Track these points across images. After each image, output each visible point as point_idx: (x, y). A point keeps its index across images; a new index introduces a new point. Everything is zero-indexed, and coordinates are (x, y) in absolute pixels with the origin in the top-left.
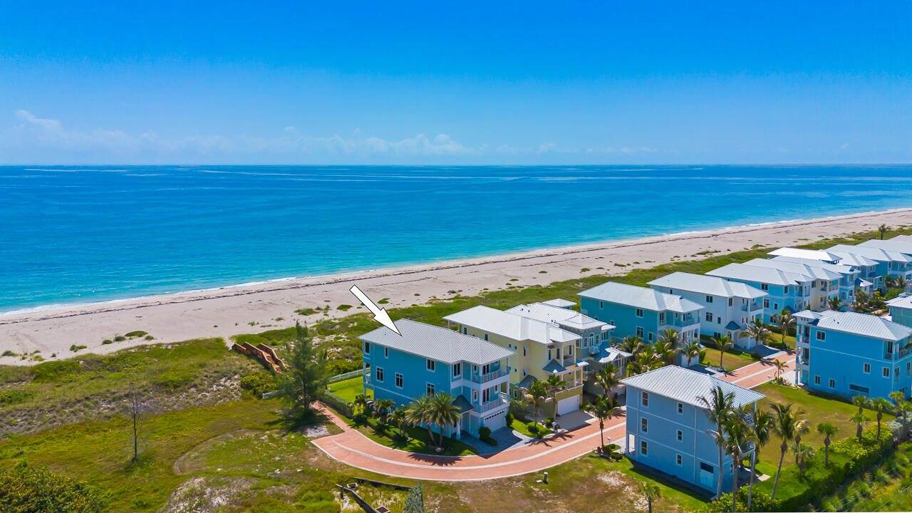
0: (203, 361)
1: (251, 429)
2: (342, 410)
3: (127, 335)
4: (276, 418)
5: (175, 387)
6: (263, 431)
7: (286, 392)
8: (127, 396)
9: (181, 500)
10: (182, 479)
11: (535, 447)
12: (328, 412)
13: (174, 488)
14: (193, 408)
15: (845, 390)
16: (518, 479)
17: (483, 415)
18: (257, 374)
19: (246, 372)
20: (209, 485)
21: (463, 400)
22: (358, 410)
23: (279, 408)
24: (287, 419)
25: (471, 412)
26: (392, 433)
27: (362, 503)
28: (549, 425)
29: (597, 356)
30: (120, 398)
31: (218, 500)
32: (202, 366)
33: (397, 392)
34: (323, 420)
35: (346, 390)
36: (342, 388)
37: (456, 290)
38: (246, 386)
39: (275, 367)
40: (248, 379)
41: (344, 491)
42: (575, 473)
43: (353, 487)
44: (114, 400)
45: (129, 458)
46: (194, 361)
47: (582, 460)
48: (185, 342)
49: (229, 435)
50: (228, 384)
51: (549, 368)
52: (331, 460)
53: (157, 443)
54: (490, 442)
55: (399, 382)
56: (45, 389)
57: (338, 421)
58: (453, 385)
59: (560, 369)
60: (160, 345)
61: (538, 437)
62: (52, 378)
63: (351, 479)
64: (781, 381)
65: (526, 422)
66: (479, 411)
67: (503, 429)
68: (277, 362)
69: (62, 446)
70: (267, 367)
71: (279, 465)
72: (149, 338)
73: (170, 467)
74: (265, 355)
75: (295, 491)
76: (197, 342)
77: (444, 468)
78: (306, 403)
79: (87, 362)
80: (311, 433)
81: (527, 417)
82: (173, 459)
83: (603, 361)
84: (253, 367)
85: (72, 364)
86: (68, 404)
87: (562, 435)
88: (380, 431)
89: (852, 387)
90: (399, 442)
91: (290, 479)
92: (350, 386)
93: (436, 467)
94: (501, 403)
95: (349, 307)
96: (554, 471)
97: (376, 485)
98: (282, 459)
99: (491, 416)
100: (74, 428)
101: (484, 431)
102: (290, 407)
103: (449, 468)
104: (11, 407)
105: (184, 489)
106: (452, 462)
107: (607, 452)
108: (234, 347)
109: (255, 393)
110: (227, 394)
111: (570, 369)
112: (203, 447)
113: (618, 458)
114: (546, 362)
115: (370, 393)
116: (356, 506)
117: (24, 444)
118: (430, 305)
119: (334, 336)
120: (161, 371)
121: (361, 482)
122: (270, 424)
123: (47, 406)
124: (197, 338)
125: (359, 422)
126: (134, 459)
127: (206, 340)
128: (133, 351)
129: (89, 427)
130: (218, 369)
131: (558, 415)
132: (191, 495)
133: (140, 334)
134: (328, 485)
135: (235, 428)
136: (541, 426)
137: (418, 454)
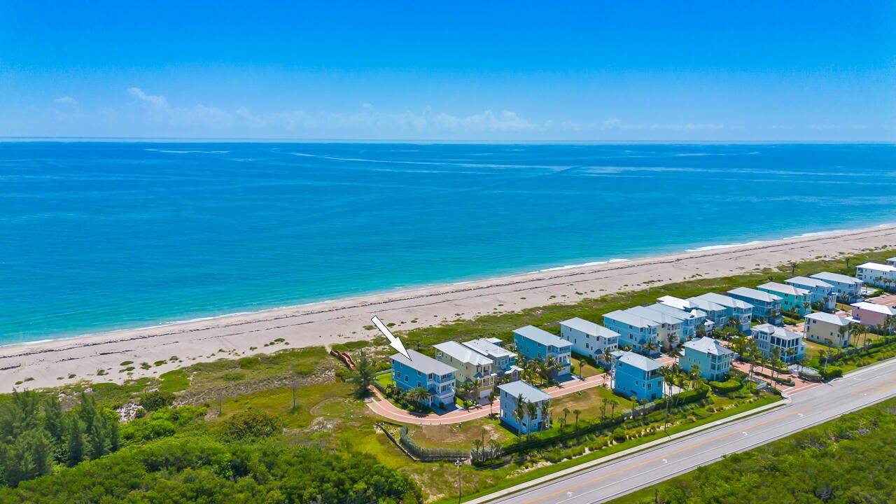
0: (316, 361)
1: (340, 397)
2: (381, 390)
3: (276, 341)
4: (352, 392)
5: (306, 375)
6: (346, 398)
7: (357, 381)
8: (285, 378)
9: (316, 425)
10: (314, 417)
11: (463, 412)
12: (375, 390)
13: (312, 420)
14: (314, 385)
15: (628, 392)
16: (449, 425)
17: (441, 397)
18: (343, 369)
19: (337, 368)
20: (325, 420)
21: (433, 390)
22: (388, 391)
23: (353, 388)
24: (356, 393)
25: (437, 395)
26: (401, 402)
27: (384, 431)
28: (473, 403)
29: (505, 370)
30: (282, 379)
31: (329, 426)
32: (317, 363)
33: (406, 384)
34: (373, 395)
35: (385, 379)
36: (383, 378)
37: (460, 313)
38: (337, 375)
39: (351, 365)
40: (338, 372)
41: (378, 426)
42: (475, 424)
43: (382, 424)
44: (280, 380)
45: (292, 407)
46: (312, 360)
47: (481, 419)
48: (307, 348)
49: (332, 399)
50: (329, 373)
51: (476, 376)
52: (374, 413)
53: (301, 402)
54: (443, 409)
55: (407, 379)
56: (248, 373)
57: (379, 395)
58: (428, 383)
59: (481, 377)
60: (293, 349)
61: (466, 407)
62: (249, 367)
63: (381, 421)
64: (604, 385)
65: (464, 400)
66: (439, 395)
67: (452, 403)
68: (352, 363)
69: (263, 400)
70: (348, 366)
71: (352, 414)
72: (287, 344)
73: (309, 412)
74: (347, 359)
75: (359, 425)
76: (312, 348)
77: (420, 419)
78: (365, 386)
79: (262, 359)
80: (367, 400)
81: (465, 398)
82: (309, 409)
83: (507, 372)
84: (340, 364)
85: (255, 360)
86: (261, 381)
87: (477, 408)
88: (397, 401)
89: (632, 391)
90: (404, 407)
91: (357, 420)
92: (386, 377)
93: (418, 418)
94: (451, 391)
95: (394, 324)
96: (464, 423)
97: (391, 424)
98: (354, 411)
99: (445, 398)
100: (266, 392)
101: (442, 404)
102: (358, 387)
103: (423, 419)
104: (238, 382)
105: (316, 421)
106: (424, 416)
107: (492, 416)
108: (331, 353)
109: (342, 379)
110: (329, 378)
111: (486, 377)
112: (322, 404)
113: (496, 419)
114: (476, 373)
115: (395, 383)
116: (382, 432)
117: (247, 399)
118: (440, 326)
119: (383, 347)
120: (298, 365)
121: (385, 423)
122: (349, 395)
123: (252, 382)
124: (310, 345)
125: (388, 396)
126: (294, 408)
127: (316, 347)
128: (281, 352)
129: (272, 392)
130: (324, 366)
131: (479, 398)
132: (319, 423)
133: (282, 340)
134: (372, 423)
135: (333, 396)
136: (470, 402)
137: (412, 412)
